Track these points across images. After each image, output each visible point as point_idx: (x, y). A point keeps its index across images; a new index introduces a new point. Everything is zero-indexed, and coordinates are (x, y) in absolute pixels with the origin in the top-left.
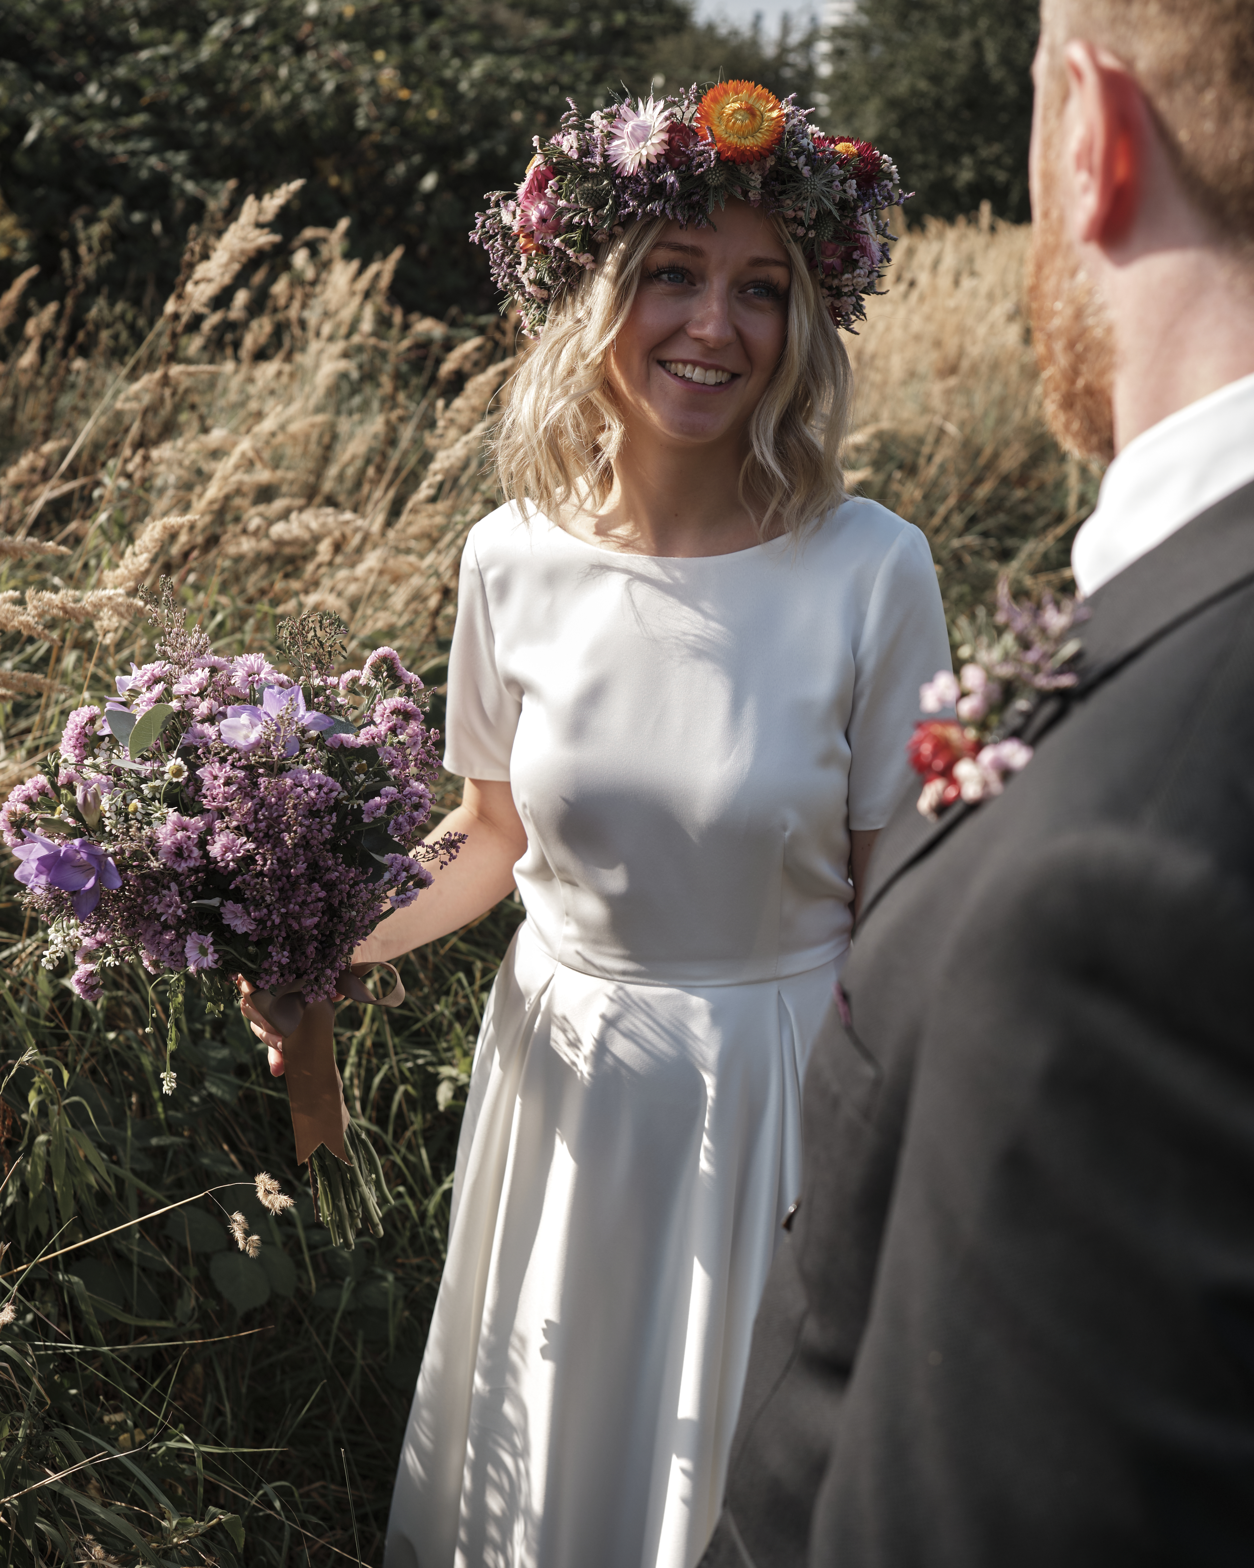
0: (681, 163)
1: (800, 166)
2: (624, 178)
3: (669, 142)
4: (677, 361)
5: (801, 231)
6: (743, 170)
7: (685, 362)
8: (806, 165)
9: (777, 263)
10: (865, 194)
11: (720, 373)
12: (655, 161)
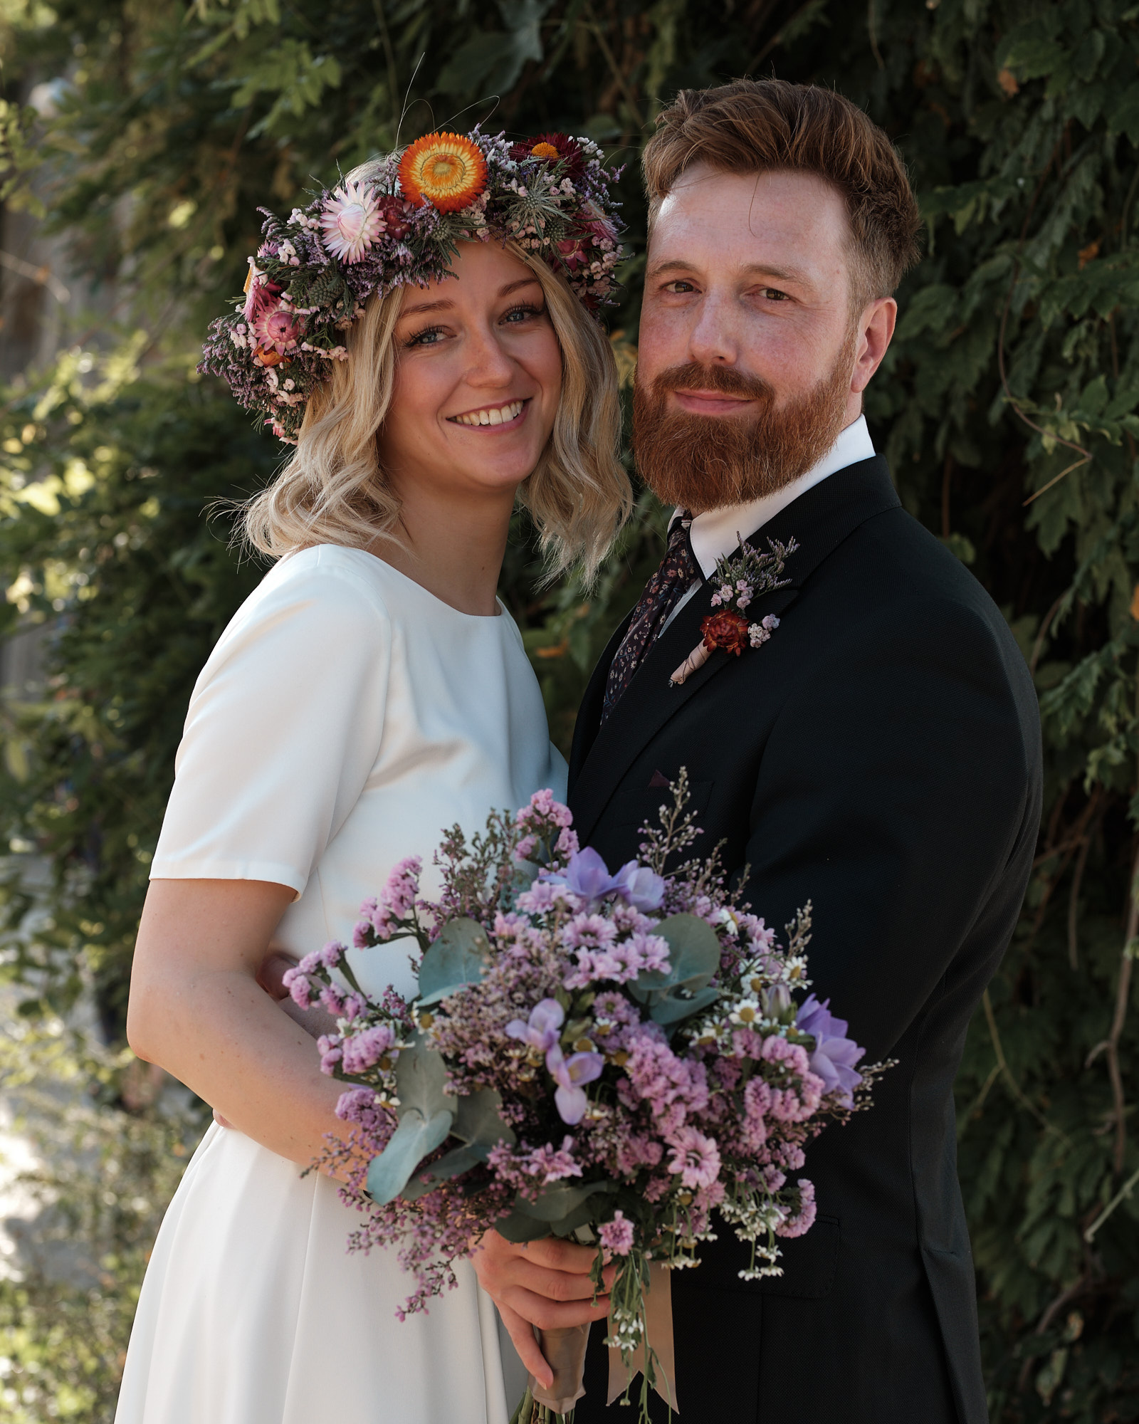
0: (403, 232)
1: (514, 189)
2: (353, 266)
3: (385, 218)
4: (468, 413)
5: (535, 244)
6: (464, 214)
7: (477, 411)
8: (519, 186)
9: (525, 283)
10: (580, 185)
11: (513, 406)
12: (378, 240)
